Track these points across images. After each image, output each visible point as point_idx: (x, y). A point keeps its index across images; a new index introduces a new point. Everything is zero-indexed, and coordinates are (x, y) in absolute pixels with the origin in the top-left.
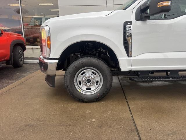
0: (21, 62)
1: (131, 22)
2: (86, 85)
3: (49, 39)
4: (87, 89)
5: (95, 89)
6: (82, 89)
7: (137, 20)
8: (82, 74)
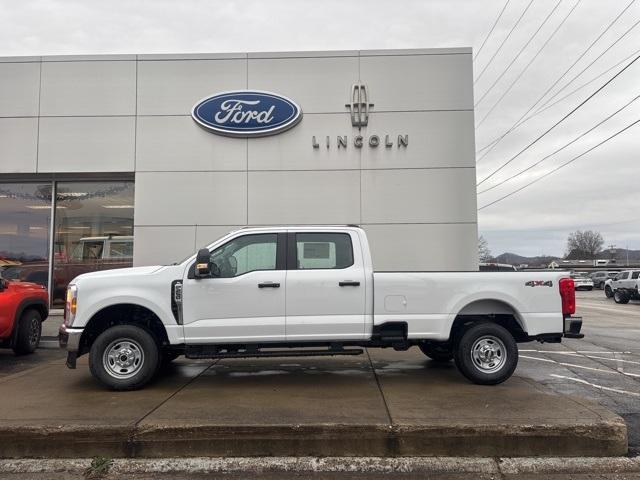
0: (32, 344)
1: (181, 281)
2: (119, 365)
3: (74, 301)
4: (122, 371)
5: (132, 372)
6: (115, 371)
7: (189, 278)
8: (116, 348)
